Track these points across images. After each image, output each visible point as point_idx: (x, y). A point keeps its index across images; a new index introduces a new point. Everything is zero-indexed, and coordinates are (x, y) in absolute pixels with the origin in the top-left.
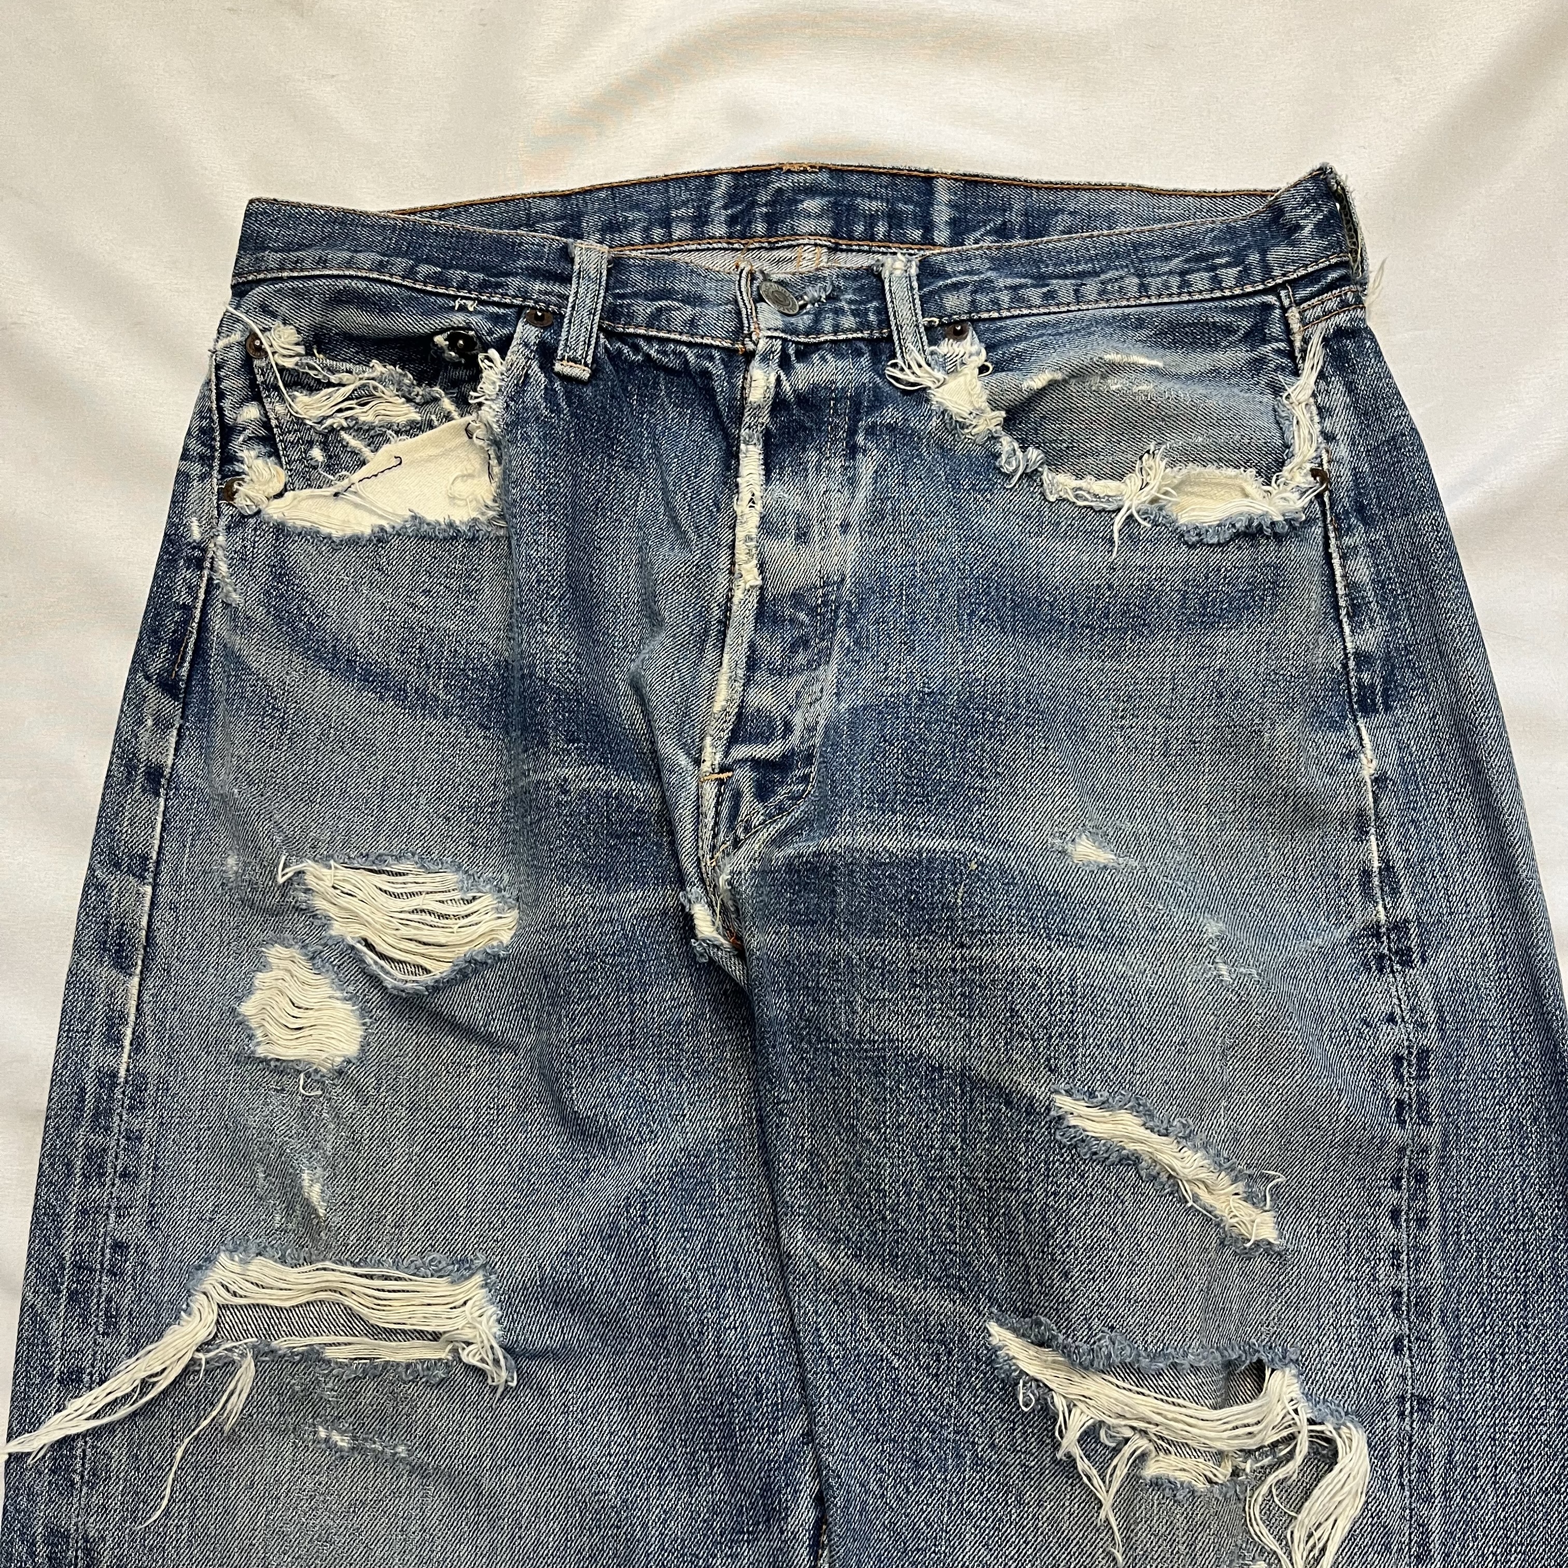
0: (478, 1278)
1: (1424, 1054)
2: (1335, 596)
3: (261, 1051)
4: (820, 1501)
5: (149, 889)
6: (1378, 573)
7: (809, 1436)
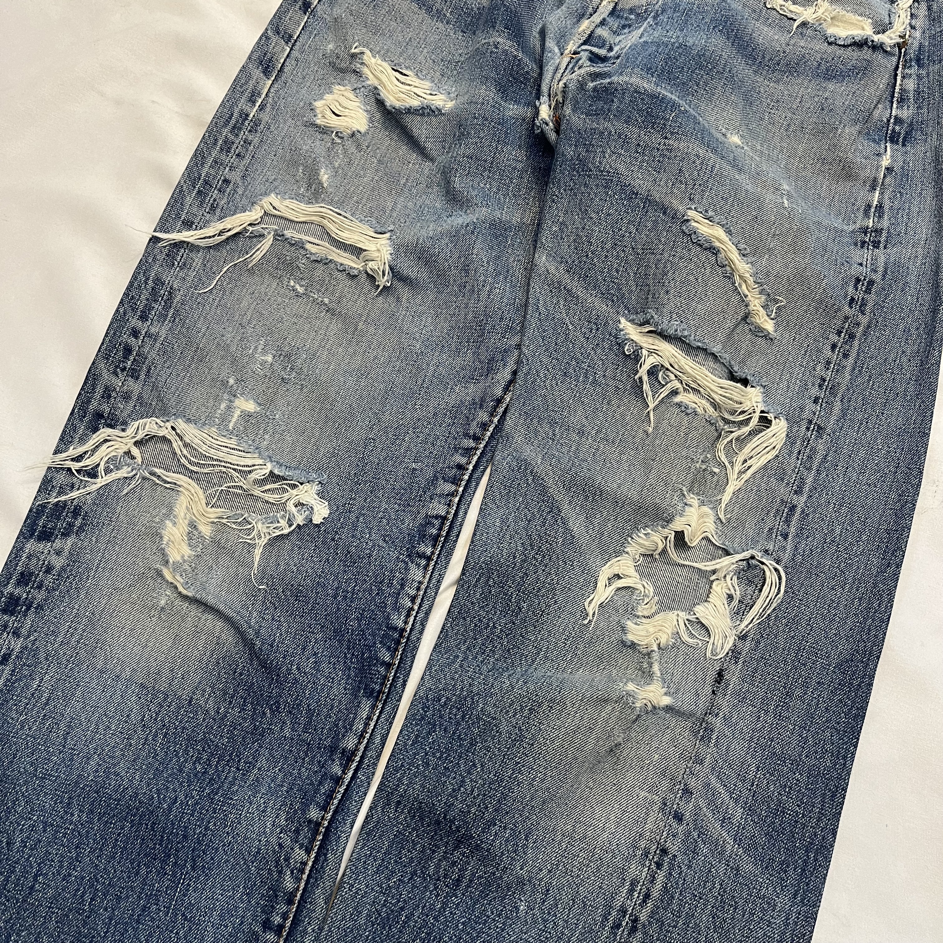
0: (388, 235)
1: (871, 283)
2: (894, 92)
3: (318, 122)
4: (515, 373)
5: (288, 49)
6: (918, 88)
7: (519, 346)
